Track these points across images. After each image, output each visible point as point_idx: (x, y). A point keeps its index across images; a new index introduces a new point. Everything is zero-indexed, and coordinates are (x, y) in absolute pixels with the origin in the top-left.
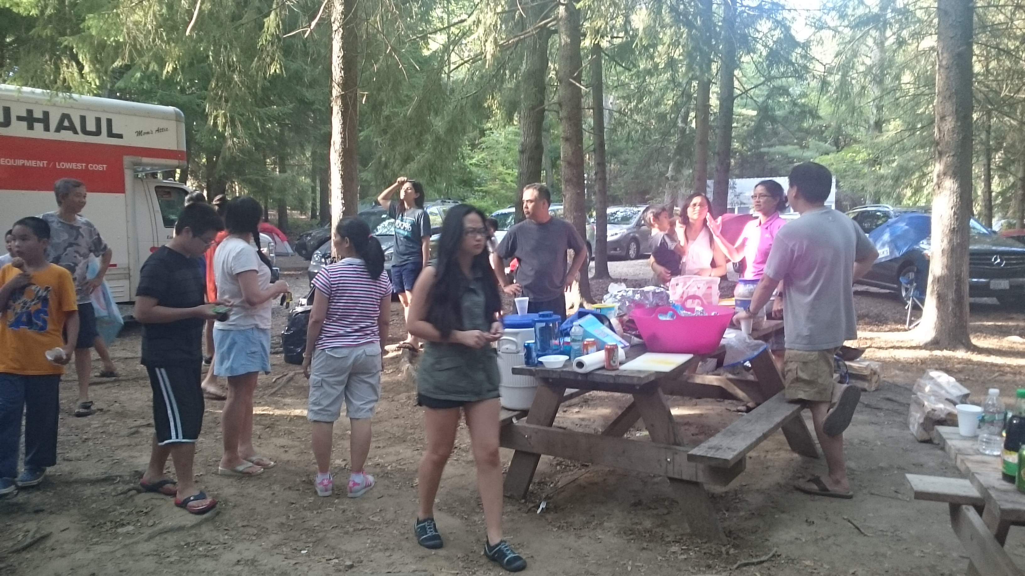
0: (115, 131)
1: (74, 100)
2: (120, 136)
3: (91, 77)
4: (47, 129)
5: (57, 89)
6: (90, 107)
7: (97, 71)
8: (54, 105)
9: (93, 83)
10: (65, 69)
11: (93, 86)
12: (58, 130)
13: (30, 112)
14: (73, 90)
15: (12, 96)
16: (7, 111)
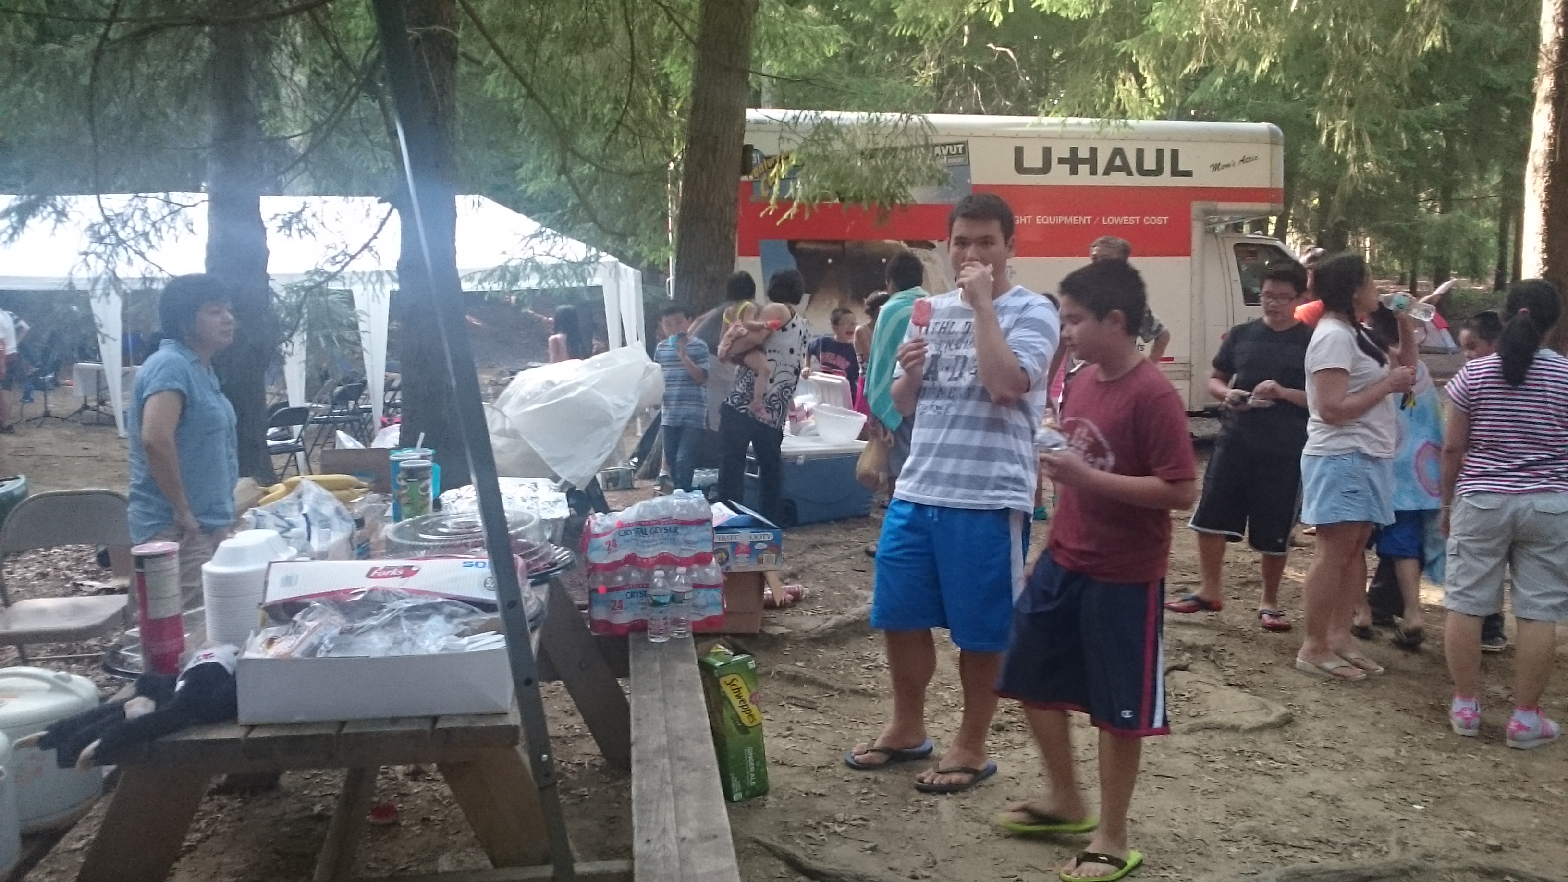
0: (1182, 167)
1: (1131, 128)
2: (1188, 174)
3: (1154, 93)
5: (1110, 116)
6: (1149, 135)
7: (1162, 83)
8: (1104, 138)
9: (1156, 101)
10: (1121, 86)
11: (1156, 105)
12: (1106, 173)
13: (1074, 151)
14: (1129, 114)
15: (1056, 132)
16: (1047, 152)
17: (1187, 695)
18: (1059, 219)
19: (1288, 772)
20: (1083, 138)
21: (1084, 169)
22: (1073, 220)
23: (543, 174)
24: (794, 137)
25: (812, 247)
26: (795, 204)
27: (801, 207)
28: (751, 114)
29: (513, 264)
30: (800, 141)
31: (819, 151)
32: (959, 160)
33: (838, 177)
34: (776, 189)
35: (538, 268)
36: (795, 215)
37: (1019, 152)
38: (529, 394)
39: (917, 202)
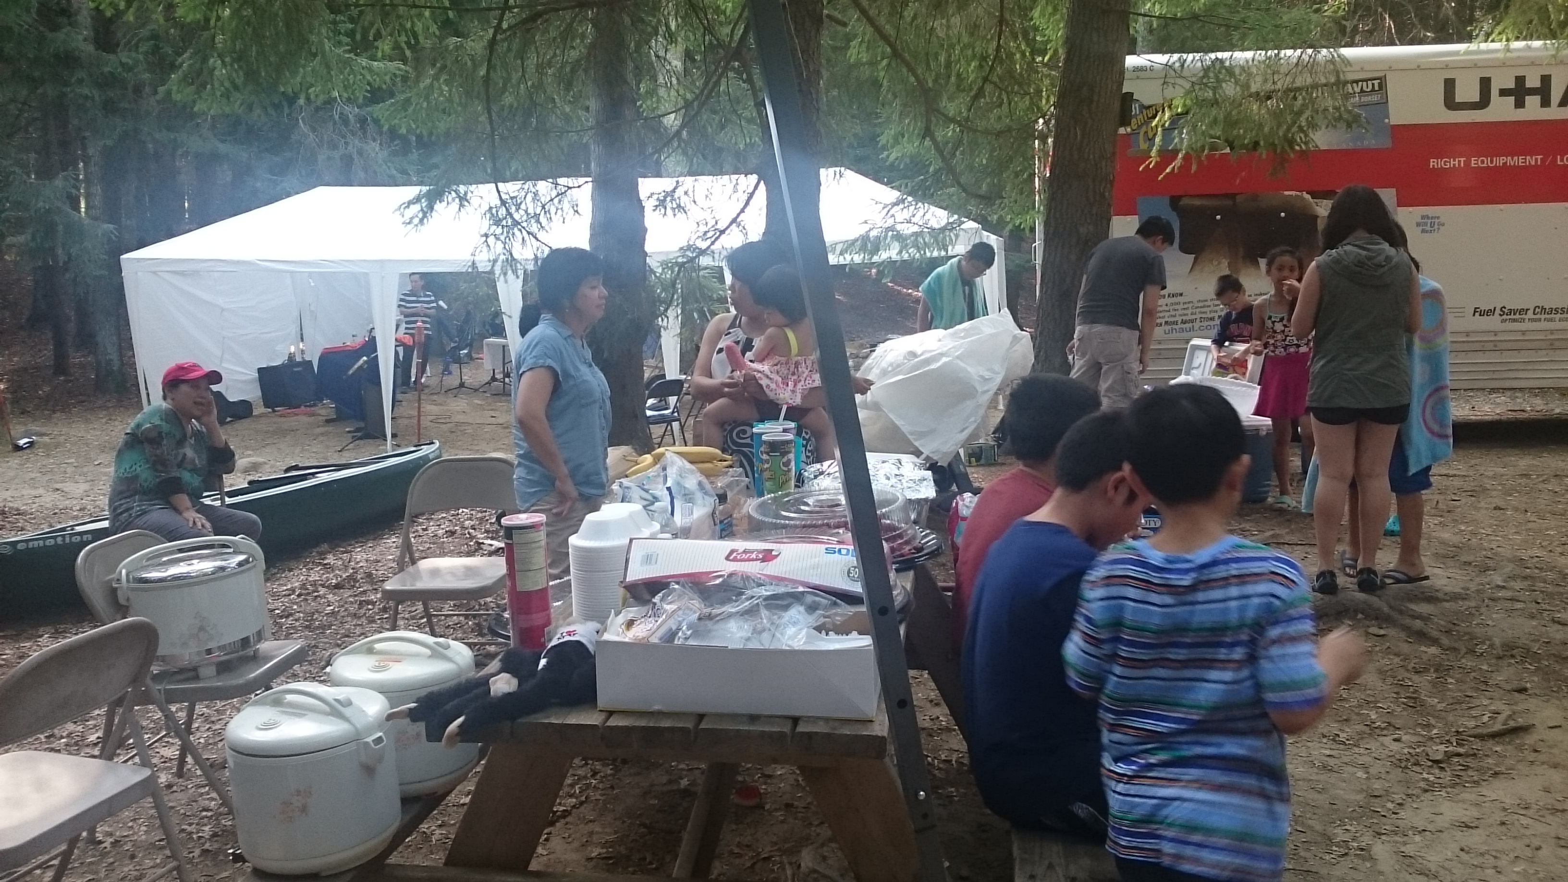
4: (1546, 103)
8: (1561, 63)
12: (1562, 103)
13: (1520, 80)
15: (1498, 59)
16: (1485, 83)
18: (1500, 161)
20: (1533, 63)
21: (1532, 101)
22: (1518, 161)
23: (905, 139)
24: (1179, 81)
25: (1197, 202)
26: (1180, 156)
27: (1187, 158)
28: (1131, 61)
29: (873, 234)
30: (1188, 86)
31: (1208, 95)
32: (1375, 98)
33: (1231, 123)
34: (1158, 139)
35: (899, 237)
36: (1179, 168)
37: (1450, 85)
38: (891, 365)
39: (1322, 148)
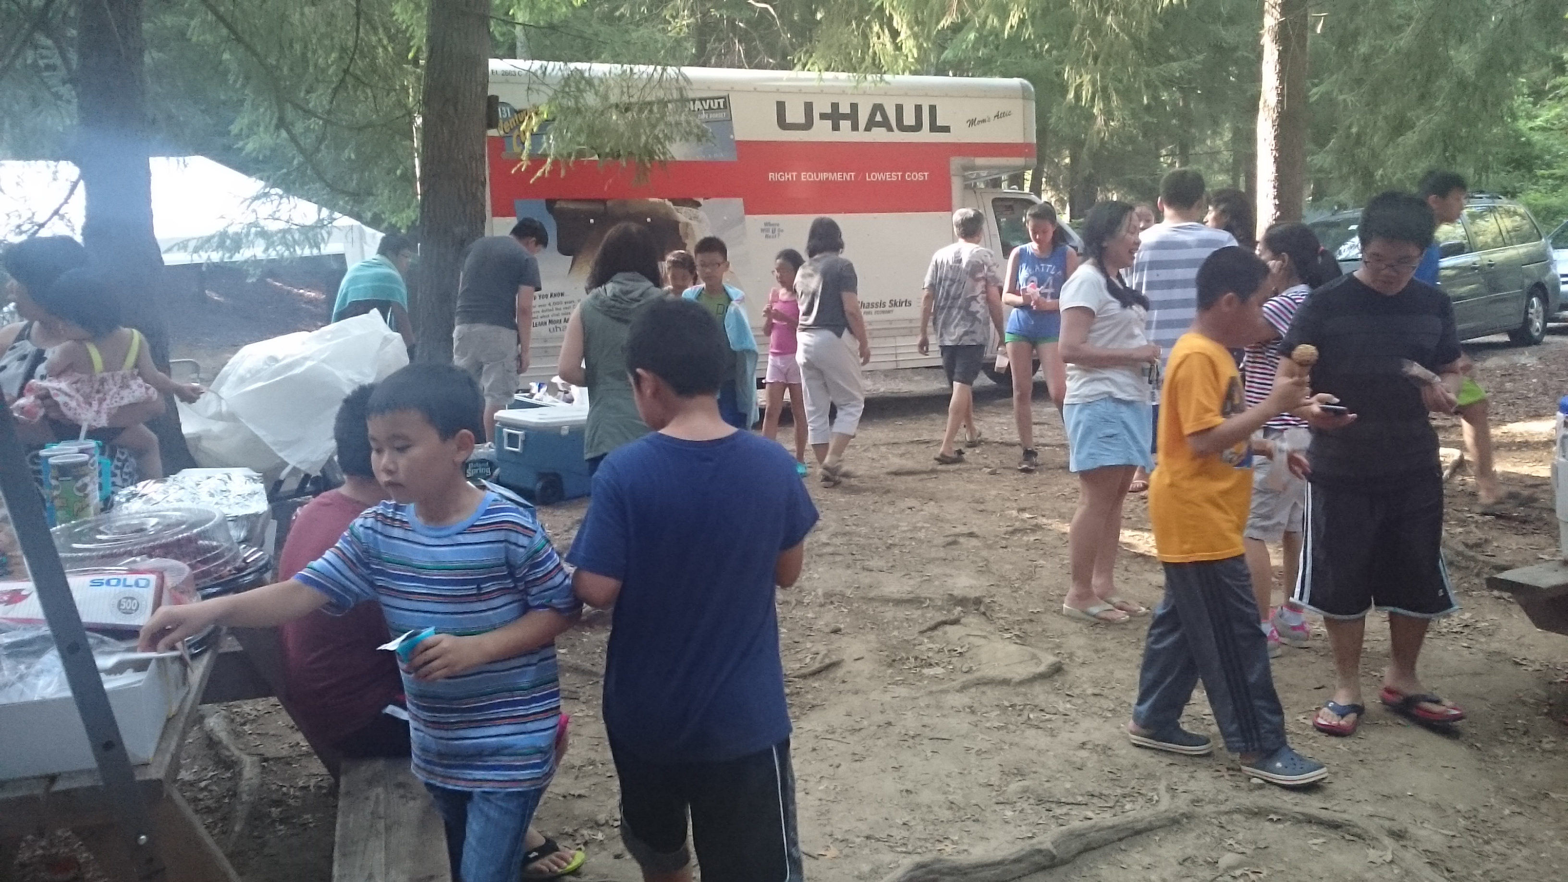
0: (939, 123)
1: (887, 83)
2: (946, 129)
3: (909, 47)
4: (855, 127)
5: (866, 71)
6: (908, 91)
7: (916, 36)
8: (865, 93)
9: (910, 56)
10: (876, 40)
11: (911, 60)
13: (835, 106)
14: (885, 68)
15: (813, 87)
16: (809, 107)
17: (959, 650)
18: (823, 176)
19: (1060, 723)
20: (843, 92)
21: (845, 125)
22: (837, 176)
23: (261, 129)
24: (543, 88)
25: (572, 206)
26: (549, 160)
27: (555, 163)
28: (495, 65)
29: (231, 231)
30: (551, 93)
31: (571, 103)
32: (720, 115)
33: (593, 132)
34: (527, 144)
35: (263, 234)
36: (549, 172)
37: (781, 107)
38: (249, 371)
39: (678, 159)
